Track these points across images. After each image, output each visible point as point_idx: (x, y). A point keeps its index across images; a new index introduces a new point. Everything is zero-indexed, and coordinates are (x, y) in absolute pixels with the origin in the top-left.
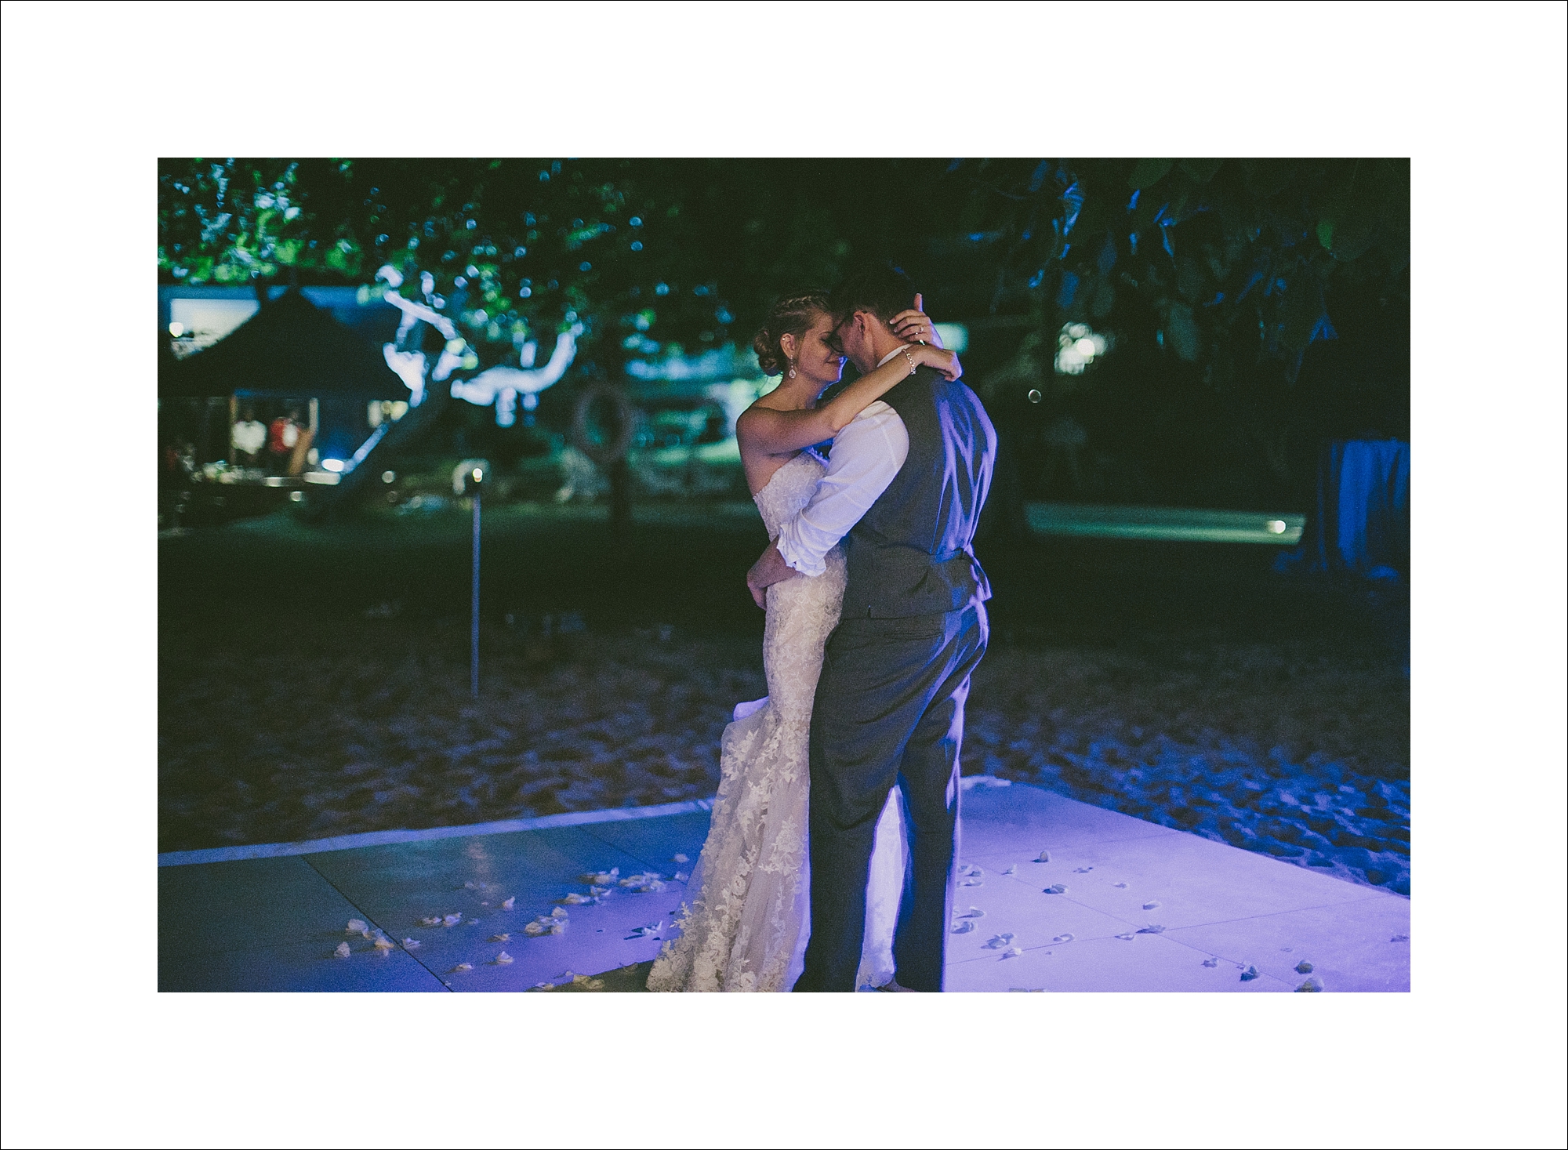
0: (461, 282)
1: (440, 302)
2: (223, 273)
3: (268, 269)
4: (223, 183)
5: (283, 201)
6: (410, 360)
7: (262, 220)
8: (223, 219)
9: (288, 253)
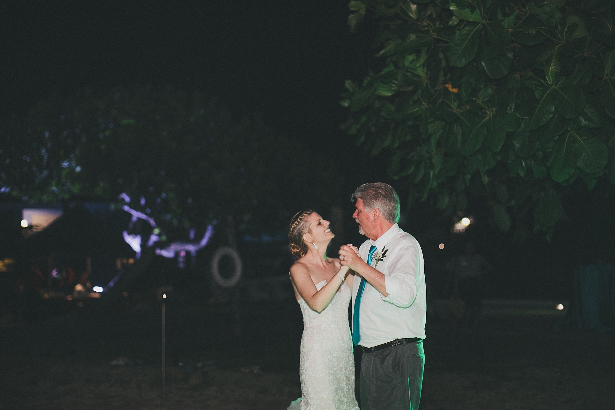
0: (159, 200)
1: (148, 210)
2: (45, 198)
3: (66, 196)
4: (46, 156)
5: (73, 163)
6: (135, 238)
7: (64, 173)
8: (46, 173)
9: (76, 189)
